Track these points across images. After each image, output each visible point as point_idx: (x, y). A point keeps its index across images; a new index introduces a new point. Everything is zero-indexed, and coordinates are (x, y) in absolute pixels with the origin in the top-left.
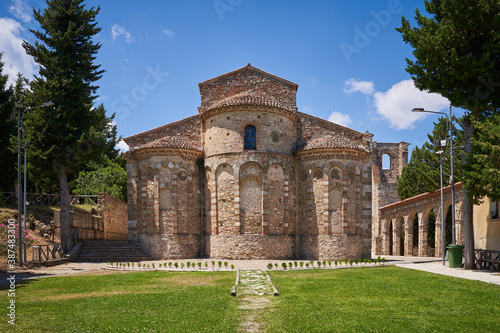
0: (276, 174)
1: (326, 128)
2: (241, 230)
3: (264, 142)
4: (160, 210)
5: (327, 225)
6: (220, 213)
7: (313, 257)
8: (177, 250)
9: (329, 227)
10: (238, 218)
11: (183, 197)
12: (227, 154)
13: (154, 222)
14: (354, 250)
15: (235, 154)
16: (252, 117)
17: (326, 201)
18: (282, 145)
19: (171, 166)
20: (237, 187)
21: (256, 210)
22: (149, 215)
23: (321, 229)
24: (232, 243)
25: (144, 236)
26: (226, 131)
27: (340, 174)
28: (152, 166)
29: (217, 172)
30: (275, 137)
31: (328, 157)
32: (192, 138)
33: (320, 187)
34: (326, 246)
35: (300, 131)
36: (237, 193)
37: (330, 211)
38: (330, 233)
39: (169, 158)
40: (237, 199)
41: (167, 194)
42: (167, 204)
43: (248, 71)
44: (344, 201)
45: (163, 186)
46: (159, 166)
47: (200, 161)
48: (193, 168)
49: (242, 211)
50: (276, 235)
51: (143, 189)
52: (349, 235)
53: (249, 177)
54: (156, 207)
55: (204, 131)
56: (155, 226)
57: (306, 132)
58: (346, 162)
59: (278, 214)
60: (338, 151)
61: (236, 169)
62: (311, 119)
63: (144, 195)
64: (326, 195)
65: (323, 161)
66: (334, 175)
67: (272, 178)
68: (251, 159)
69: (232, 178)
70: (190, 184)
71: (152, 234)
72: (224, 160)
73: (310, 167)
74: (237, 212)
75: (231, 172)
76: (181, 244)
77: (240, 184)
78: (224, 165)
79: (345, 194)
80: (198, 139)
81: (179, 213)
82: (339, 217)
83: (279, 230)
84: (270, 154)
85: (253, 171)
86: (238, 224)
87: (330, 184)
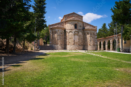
0: (80, 33)
1: (88, 25)
2: (74, 44)
3: (78, 27)
4: (57, 40)
5: (90, 43)
6: (69, 41)
7: (87, 50)
8: (60, 48)
9: (90, 44)
10: (73, 42)
11: (62, 37)
12: (71, 29)
13: (56, 42)
14: (94, 49)
15: (73, 29)
16: (76, 22)
17: (89, 39)
18: (81, 28)
19: (60, 31)
20: (73, 36)
21: (77, 40)
22: (55, 41)
23: (88, 44)
24: (72, 47)
25: (53, 45)
26: (71, 25)
27: (92, 34)
28: (56, 31)
29: (69, 33)
30: (80, 26)
31: (90, 31)
32: (63, 26)
33: (88, 36)
34: (89, 48)
35: (83, 25)
36: (73, 37)
37: (90, 41)
38: (90, 45)
39: (60, 29)
40: (73, 38)
41: (59, 37)
42: (59, 39)
43: (74, 13)
44: (93, 39)
45: (58, 35)
46: (57, 31)
47: (65, 30)
48: (64, 32)
49: (74, 40)
50: (80, 45)
51: (54, 35)
52: (94, 46)
53: (76, 34)
54: (57, 39)
55: (65, 24)
56: (56, 43)
57: (85, 25)
58: (93, 32)
59: (81, 41)
60: (92, 30)
61: (73, 32)
62: (85, 23)
63: (54, 37)
64: (89, 38)
65: (89, 31)
66: (91, 34)
67: (80, 34)
68: (76, 30)
69: (72, 34)
70: (63, 35)
71: (55, 45)
72: (71, 30)
73: (86, 32)
74: (73, 41)
75: (72, 33)
76: (61, 47)
77: (74, 35)
78: (71, 31)
79: (93, 38)
80: (64, 26)
81: (61, 40)
82: (92, 42)
83: (81, 44)
84: (80, 30)
85: (76, 33)
86: (73, 43)
87: (90, 36)
